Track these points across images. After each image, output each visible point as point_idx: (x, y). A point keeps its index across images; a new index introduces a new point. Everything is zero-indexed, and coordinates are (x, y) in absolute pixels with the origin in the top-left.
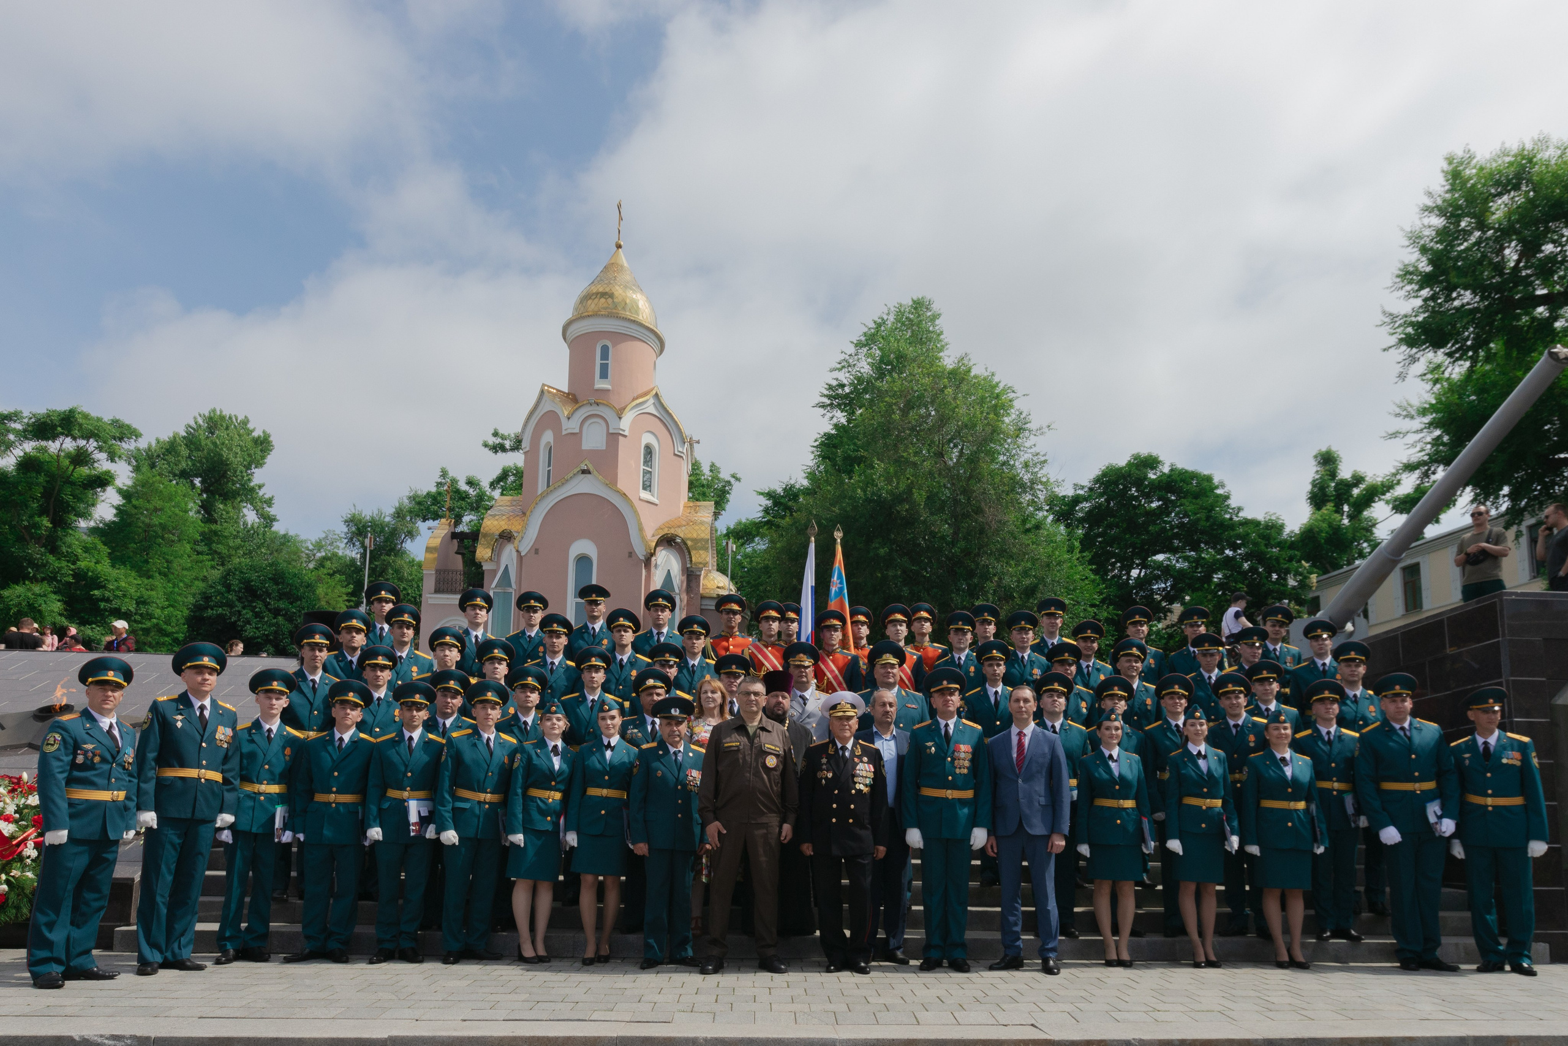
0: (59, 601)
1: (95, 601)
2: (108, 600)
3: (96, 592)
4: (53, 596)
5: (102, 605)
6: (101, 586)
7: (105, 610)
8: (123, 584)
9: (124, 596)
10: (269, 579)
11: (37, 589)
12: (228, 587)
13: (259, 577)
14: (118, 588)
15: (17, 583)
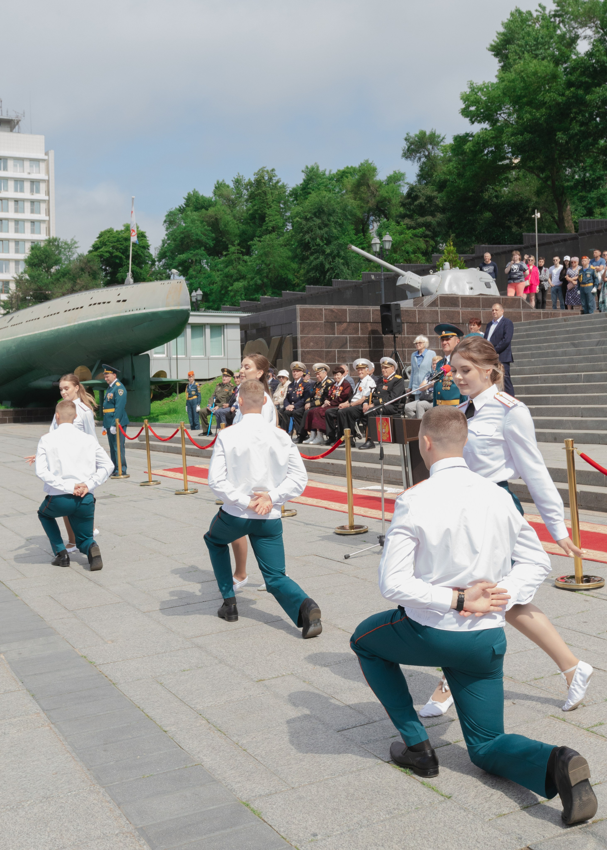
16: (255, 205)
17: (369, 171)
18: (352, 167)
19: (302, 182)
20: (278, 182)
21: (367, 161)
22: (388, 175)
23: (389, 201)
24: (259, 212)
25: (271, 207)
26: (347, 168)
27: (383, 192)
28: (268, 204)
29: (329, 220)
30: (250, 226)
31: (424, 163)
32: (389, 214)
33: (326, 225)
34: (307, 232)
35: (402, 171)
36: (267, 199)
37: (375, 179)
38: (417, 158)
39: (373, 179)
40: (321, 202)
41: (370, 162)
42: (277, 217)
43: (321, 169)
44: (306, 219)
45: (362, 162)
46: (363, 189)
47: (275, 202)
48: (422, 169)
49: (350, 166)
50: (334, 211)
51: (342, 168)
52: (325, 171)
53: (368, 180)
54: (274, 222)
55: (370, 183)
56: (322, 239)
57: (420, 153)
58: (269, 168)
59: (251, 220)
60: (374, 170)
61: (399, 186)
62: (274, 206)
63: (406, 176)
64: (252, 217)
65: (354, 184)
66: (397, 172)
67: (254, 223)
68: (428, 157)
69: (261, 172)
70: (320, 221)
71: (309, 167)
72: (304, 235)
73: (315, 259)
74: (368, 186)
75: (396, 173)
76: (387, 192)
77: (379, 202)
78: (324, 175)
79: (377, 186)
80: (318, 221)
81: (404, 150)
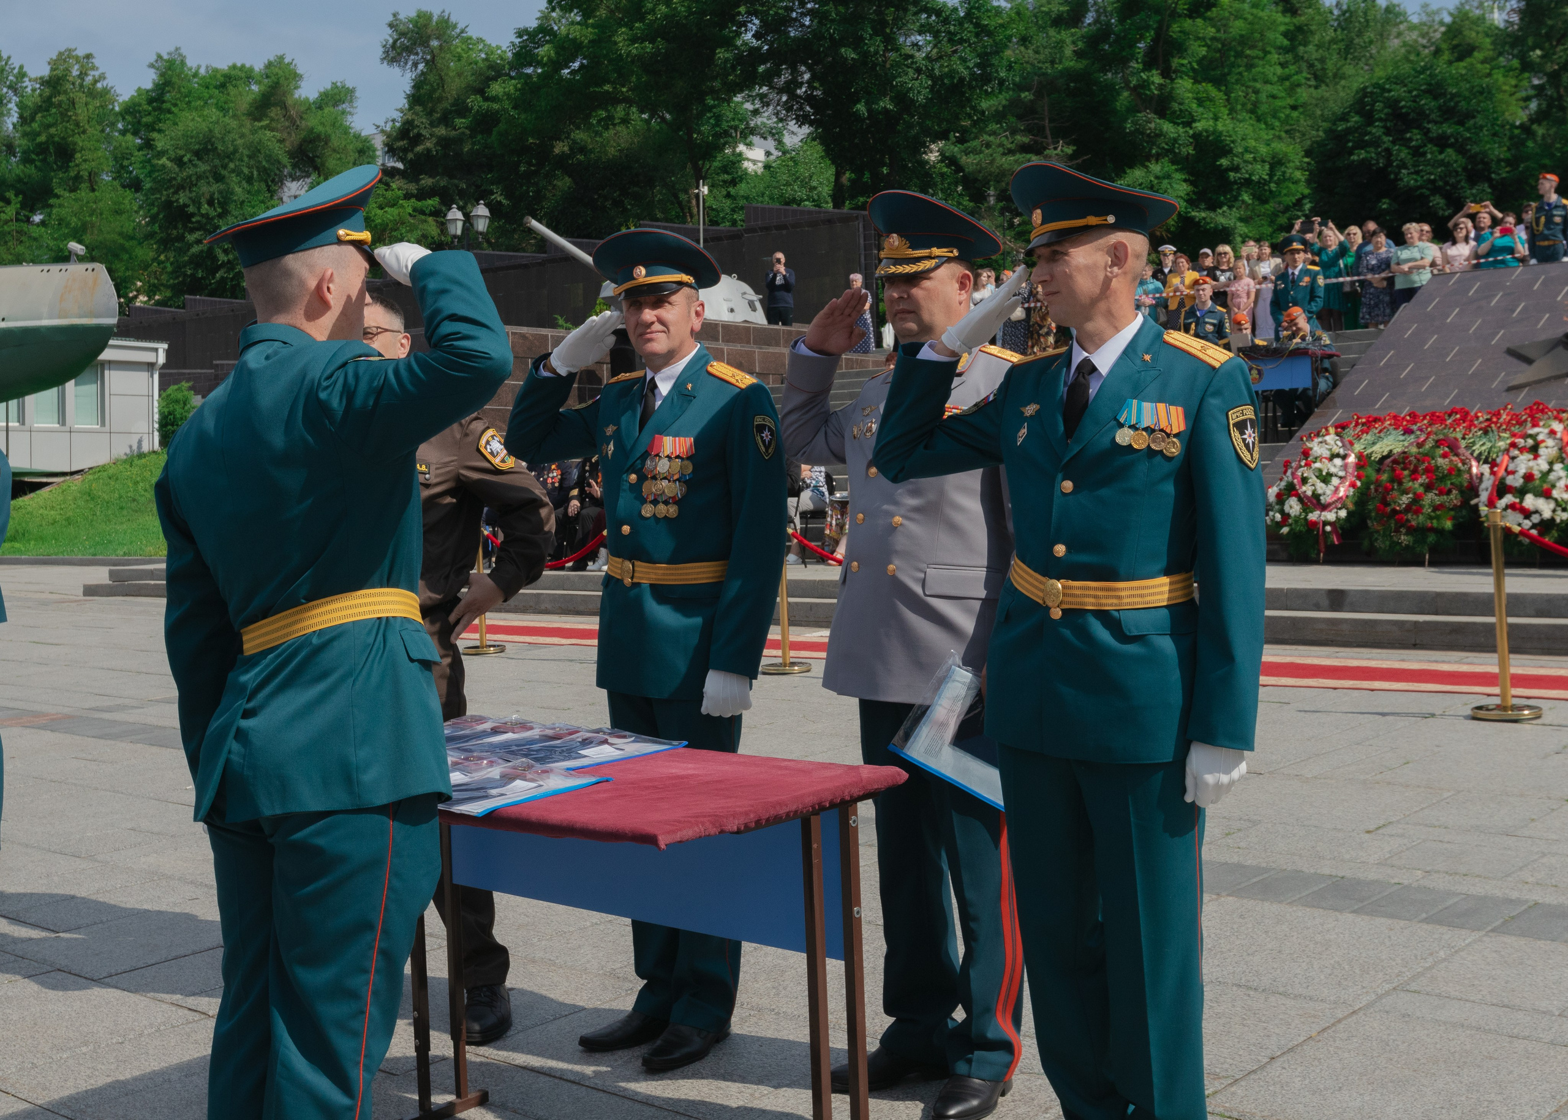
0: (1185, 181)
1: (1222, 172)
2: (1236, 169)
3: (1224, 162)
4: (1178, 176)
5: (1232, 174)
6: (1226, 151)
7: (1235, 182)
8: (1252, 143)
9: (1254, 158)
10: (1425, 92)
11: (1156, 168)
12: (1369, 118)
13: (1410, 92)
14: (1247, 150)
15: (1131, 167)
16: (49, 126)
17: (287, 79)
18: (243, 66)
19: (149, 86)
20: (96, 82)
21: (281, 58)
22: (322, 90)
23: (327, 140)
24: (56, 139)
25: (84, 132)
26: (234, 67)
27: (312, 121)
28: (77, 125)
29: (225, 167)
30: (36, 167)
31: (423, 73)
32: (323, 164)
33: (219, 178)
34: (181, 187)
35: (349, 85)
36: (76, 115)
37: (296, 96)
38: (410, 63)
39: (292, 95)
40: (210, 131)
41: (286, 61)
42: (100, 154)
43: (191, 63)
44: (179, 162)
45: (272, 59)
46: (274, 112)
47: (94, 123)
48: (418, 85)
49: (239, 65)
50: (235, 151)
51: (223, 65)
52: (199, 67)
53: (284, 94)
54: (93, 164)
55: (289, 102)
56: (210, 203)
57: (417, 54)
58: (81, 53)
59: (37, 155)
60: (296, 77)
61: (343, 112)
62: (90, 131)
63: (357, 94)
64: (42, 149)
65: (255, 100)
66: (339, 84)
67: (44, 161)
68: (431, 63)
69: (63, 59)
70: (209, 168)
71: (166, 57)
72: (176, 192)
73: (199, 242)
74: (284, 107)
75: (337, 87)
76: (323, 124)
77: (304, 140)
78: (195, 75)
79: (303, 109)
80: (203, 167)
81: (384, 46)
